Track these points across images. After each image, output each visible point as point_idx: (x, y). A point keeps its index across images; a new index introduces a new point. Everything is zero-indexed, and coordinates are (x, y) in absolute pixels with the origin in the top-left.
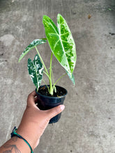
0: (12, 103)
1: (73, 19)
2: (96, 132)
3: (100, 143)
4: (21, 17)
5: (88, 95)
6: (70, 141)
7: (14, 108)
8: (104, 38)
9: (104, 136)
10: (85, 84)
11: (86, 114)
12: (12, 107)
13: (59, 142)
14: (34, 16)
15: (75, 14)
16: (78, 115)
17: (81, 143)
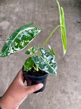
0: (8, 70)
1: (52, 11)
2: (66, 90)
3: (69, 98)
4: (15, 8)
5: (61, 65)
6: (49, 97)
7: (9, 74)
8: (73, 25)
9: (72, 93)
10: (59, 57)
11: (59, 78)
12: (8, 73)
13: (41, 97)
14: (23, 8)
15: (53, 7)
16: (54, 79)
17: (56, 98)
